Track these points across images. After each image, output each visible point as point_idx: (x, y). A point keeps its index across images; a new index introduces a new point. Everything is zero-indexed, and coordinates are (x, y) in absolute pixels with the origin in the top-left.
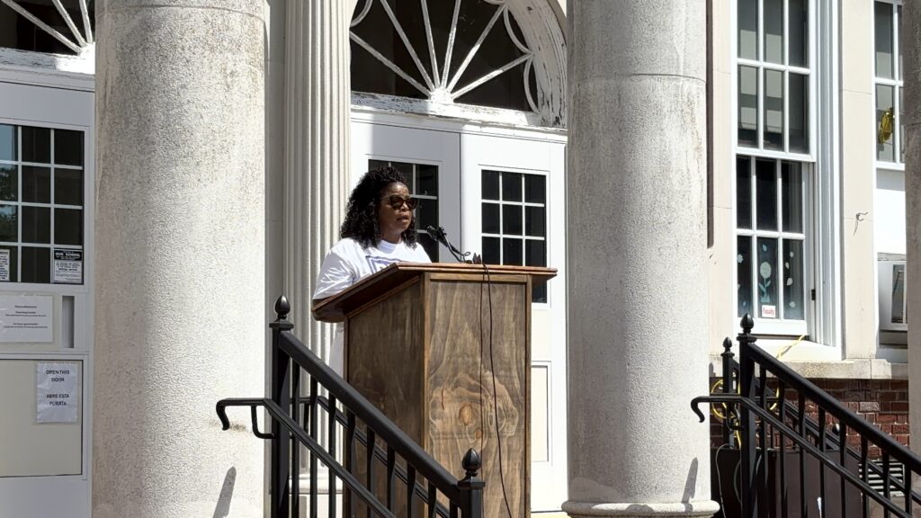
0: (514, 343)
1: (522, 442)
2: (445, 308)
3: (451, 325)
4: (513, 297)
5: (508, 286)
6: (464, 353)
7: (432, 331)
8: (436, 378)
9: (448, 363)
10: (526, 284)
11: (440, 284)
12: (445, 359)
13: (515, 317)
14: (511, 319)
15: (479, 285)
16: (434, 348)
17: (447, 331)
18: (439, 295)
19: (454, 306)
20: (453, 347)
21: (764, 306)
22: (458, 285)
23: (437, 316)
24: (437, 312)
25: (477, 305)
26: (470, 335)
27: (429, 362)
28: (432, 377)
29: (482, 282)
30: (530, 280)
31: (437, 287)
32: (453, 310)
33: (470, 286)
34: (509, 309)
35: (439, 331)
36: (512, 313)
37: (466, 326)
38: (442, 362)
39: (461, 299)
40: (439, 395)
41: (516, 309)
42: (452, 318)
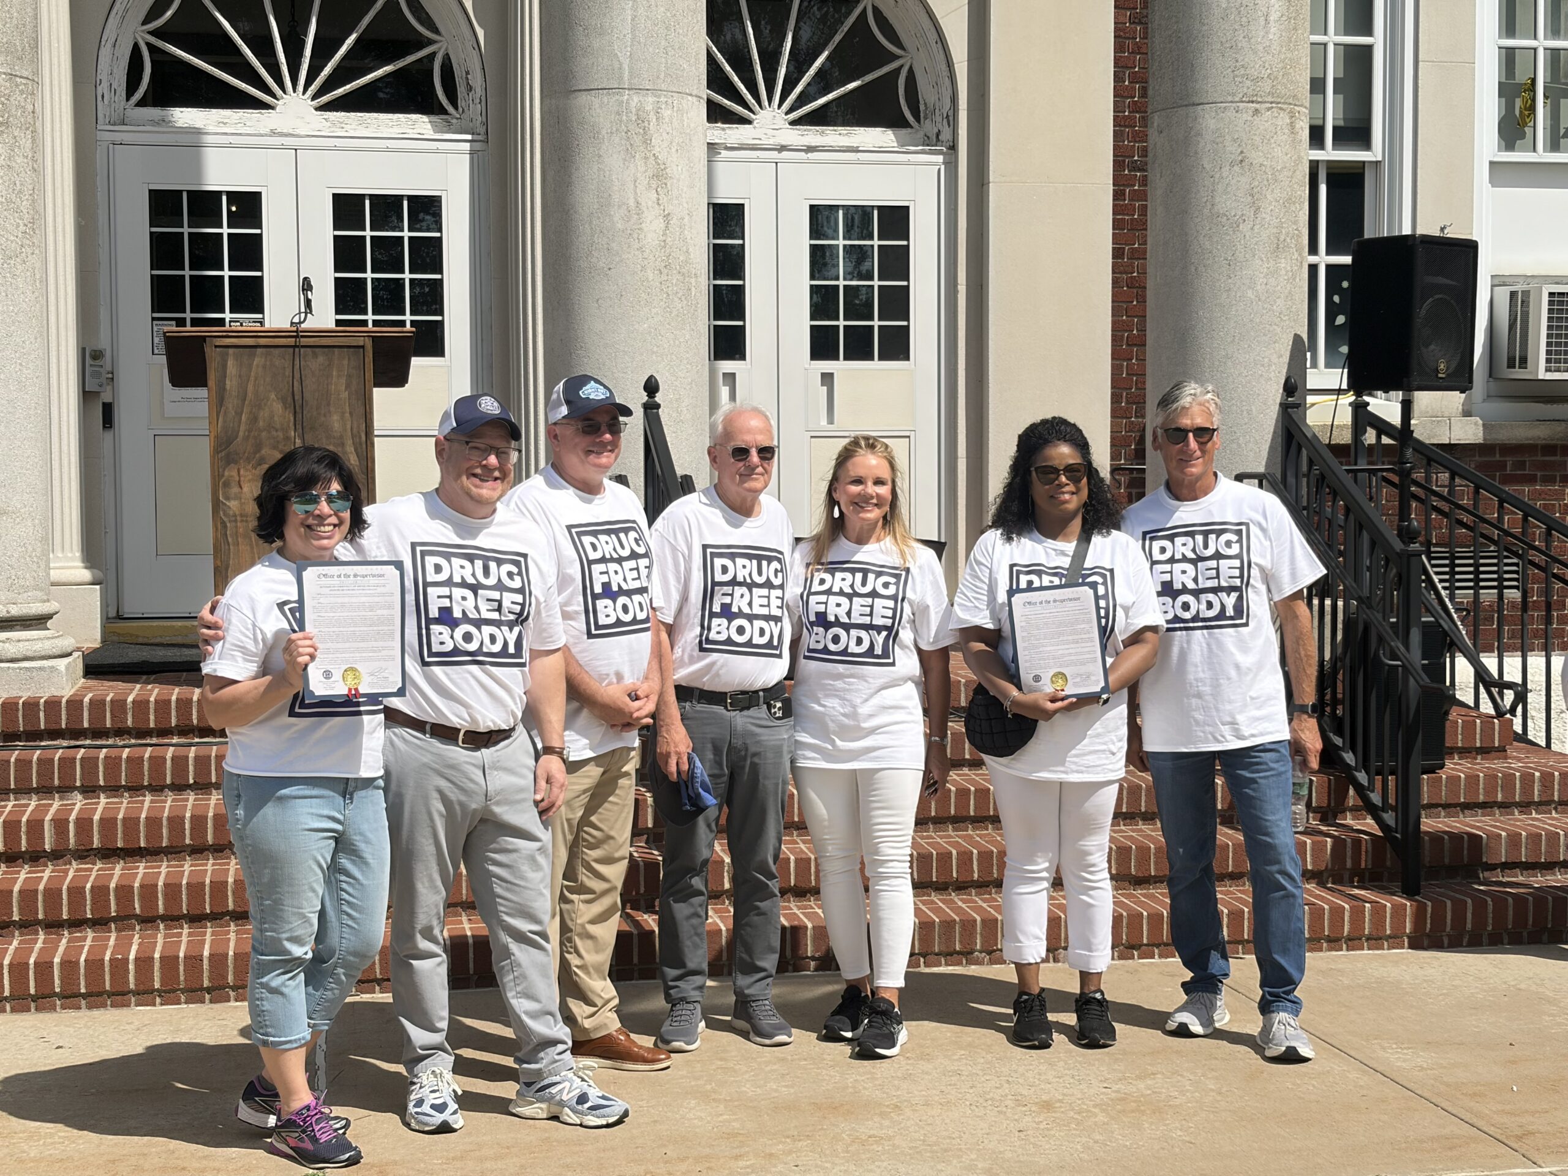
0: (347, 415)
2: (240, 376)
3: (250, 395)
4: (346, 362)
5: (336, 350)
6: (270, 427)
7: (220, 402)
8: (228, 455)
9: (246, 438)
10: (363, 347)
11: (231, 351)
12: (241, 434)
13: (348, 386)
14: (343, 388)
15: (291, 350)
16: (224, 422)
17: (243, 404)
18: (230, 363)
19: (253, 374)
20: (254, 419)
22: (260, 350)
23: (228, 387)
24: (228, 382)
25: (288, 372)
26: (278, 407)
27: (216, 437)
28: (223, 454)
29: (295, 347)
30: (369, 344)
31: (227, 354)
32: (252, 379)
33: (277, 351)
34: (339, 376)
35: (231, 403)
36: (343, 381)
37: (273, 396)
38: (237, 437)
39: (264, 367)
40: (234, 473)
41: (349, 376)
42: (250, 388)
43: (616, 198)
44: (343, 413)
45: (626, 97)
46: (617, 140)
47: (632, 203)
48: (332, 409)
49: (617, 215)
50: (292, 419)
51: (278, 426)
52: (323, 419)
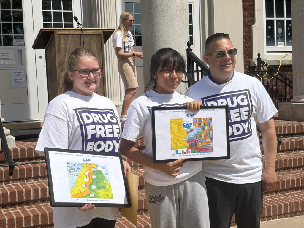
1: (102, 90)
2: (65, 44)
3: (68, 49)
4: (96, 39)
5: (93, 35)
7: (59, 52)
8: (62, 69)
10: (100, 34)
11: (62, 36)
12: (66, 62)
13: (96, 46)
14: (95, 47)
15: (80, 35)
16: (60, 58)
17: (66, 52)
18: (62, 39)
19: (68, 43)
21: (279, 42)
22: (70, 35)
23: (61, 47)
24: (61, 46)
25: (79, 42)
27: (58, 63)
28: (60, 68)
29: (81, 34)
30: (102, 33)
31: (61, 37)
32: (68, 44)
33: (75, 36)
34: (94, 43)
35: (62, 52)
36: (95, 45)
38: (64, 63)
39: (72, 40)
41: (97, 43)
42: (68, 47)
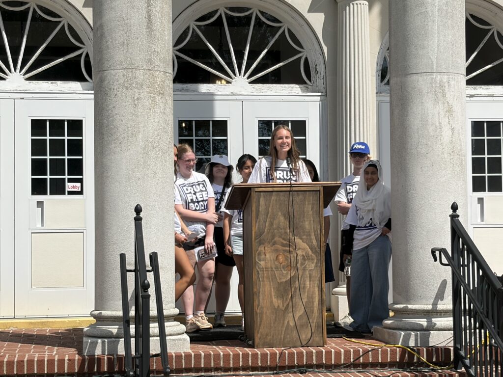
0: (312, 222)
1: (319, 272)
2: (266, 205)
3: (270, 214)
4: (311, 198)
5: (308, 193)
6: (278, 228)
7: (257, 217)
9: (268, 233)
10: (319, 191)
11: (262, 193)
13: (312, 209)
14: (310, 209)
15: (288, 193)
16: (259, 226)
17: (267, 217)
18: (262, 199)
19: (271, 204)
20: (271, 224)
22: (274, 193)
23: (260, 210)
25: (287, 203)
26: (282, 219)
27: (255, 233)
28: (258, 240)
29: (290, 191)
30: (322, 190)
31: (260, 195)
33: (282, 194)
34: (308, 204)
35: (262, 217)
36: (310, 206)
37: (280, 214)
38: (264, 232)
39: (276, 200)
40: (263, 249)
41: (313, 204)
43: (430, 121)
44: (310, 221)
45: (435, 76)
46: (430, 96)
47: (437, 123)
48: (306, 219)
49: (431, 129)
50: (288, 224)
51: (282, 227)
52: (301, 223)
